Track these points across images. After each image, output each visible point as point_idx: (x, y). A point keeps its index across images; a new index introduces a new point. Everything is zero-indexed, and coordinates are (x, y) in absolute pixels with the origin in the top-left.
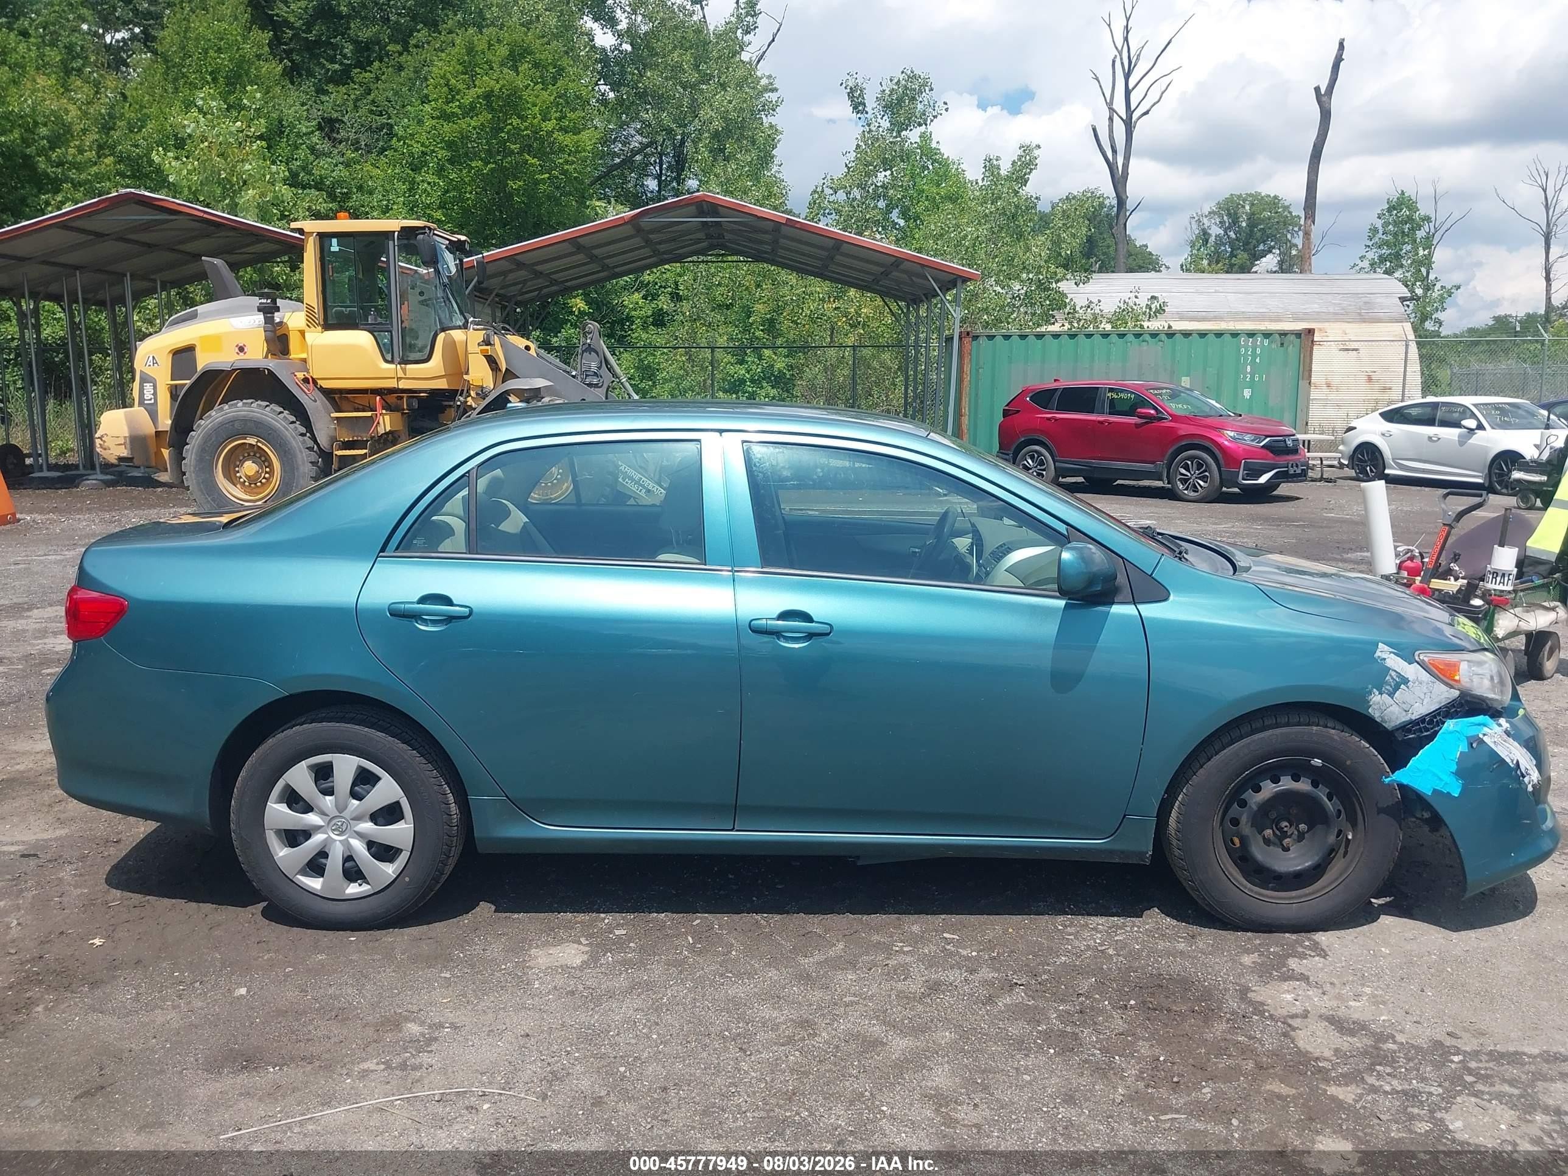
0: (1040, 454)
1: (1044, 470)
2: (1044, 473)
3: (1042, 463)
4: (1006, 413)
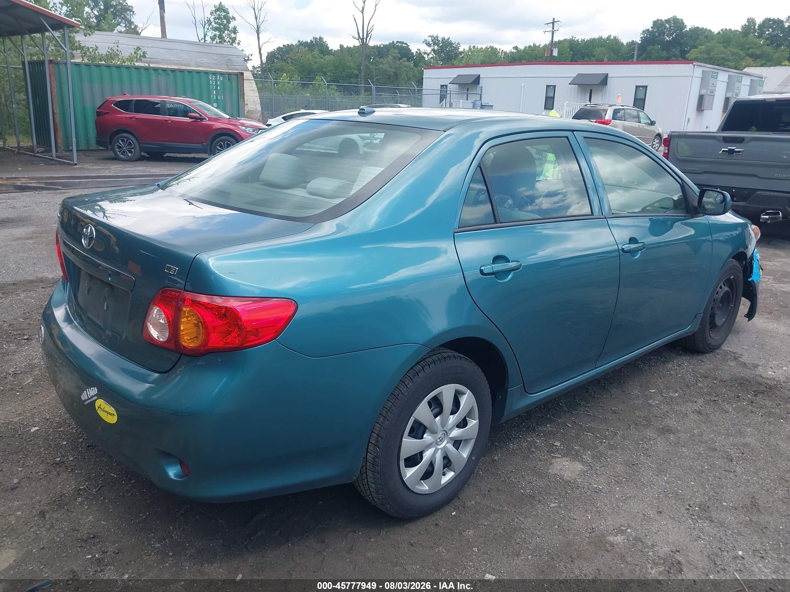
0: (128, 139)
1: (132, 148)
2: (133, 150)
3: (130, 144)
4: (99, 114)
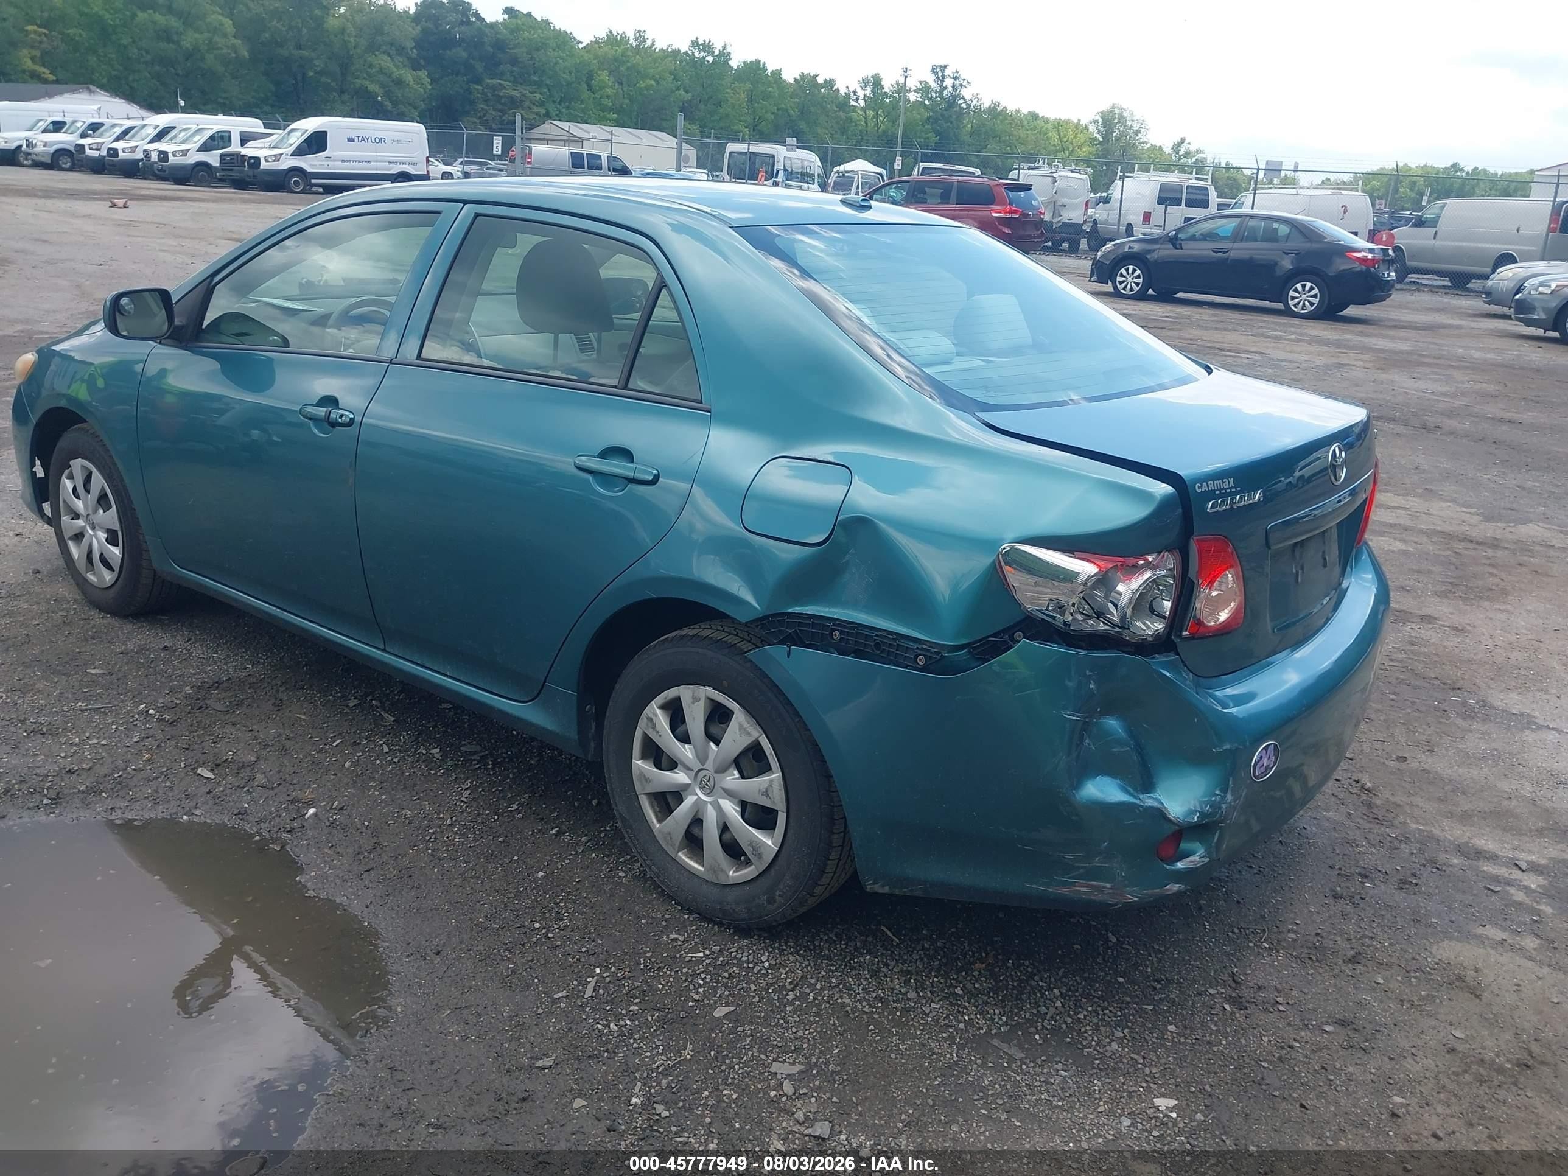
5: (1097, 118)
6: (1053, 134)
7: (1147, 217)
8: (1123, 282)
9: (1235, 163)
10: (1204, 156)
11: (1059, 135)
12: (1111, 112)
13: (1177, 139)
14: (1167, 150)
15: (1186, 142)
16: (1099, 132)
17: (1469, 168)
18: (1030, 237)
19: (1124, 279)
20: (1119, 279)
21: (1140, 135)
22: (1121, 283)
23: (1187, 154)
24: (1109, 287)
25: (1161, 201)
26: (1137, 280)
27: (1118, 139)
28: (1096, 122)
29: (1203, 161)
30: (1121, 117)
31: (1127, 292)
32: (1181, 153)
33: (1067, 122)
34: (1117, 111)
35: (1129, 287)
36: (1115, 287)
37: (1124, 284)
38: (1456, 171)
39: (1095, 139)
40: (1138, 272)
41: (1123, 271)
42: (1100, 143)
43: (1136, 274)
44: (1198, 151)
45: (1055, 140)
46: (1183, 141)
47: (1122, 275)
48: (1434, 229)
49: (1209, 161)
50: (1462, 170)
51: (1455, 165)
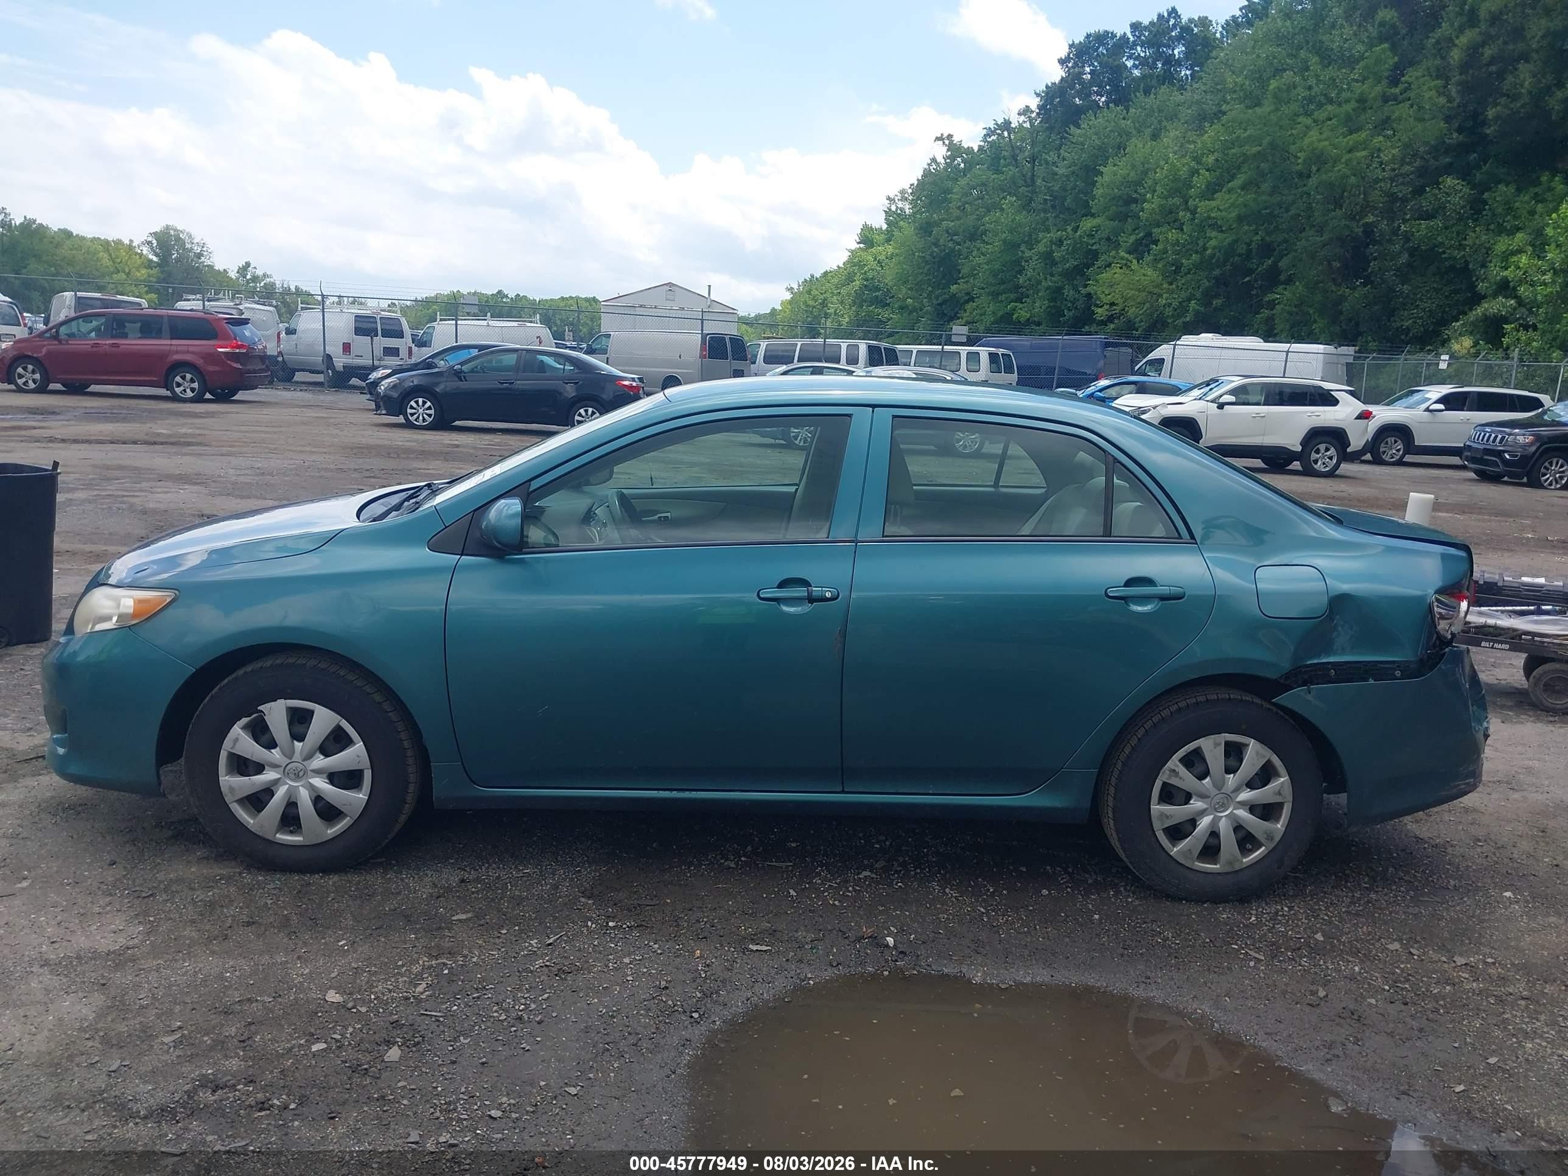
5: (150, 239)
6: (104, 256)
7: (347, 348)
8: (415, 414)
9: (304, 288)
10: (272, 280)
11: (110, 255)
12: (166, 233)
13: (242, 263)
14: (233, 274)
15: (252, 266)
16: (156, 255)
17: (512, 295)
18: (255, 372)
19: (414, 411)
20: (409, 411)
21: (203, 258)
22: (412, 415)
23: (255, 279)
24: (401, 419)
25: (359, 331)
26: (428, 412)
27: (178, 260)
28: (149, 243)
29: (273, 285)
30: (178, 239)
31: (420, 423)
32: (248, 277)
33: (119, 242)
34: (172, 233)
35: (421, 417)
36: (407, 419)
37: (416, 416)
38: (502, 298)
39: (151, 261)
40: (429, 404)
41: (413, 403)
42: (159, 265)
43: (427, 406)
44: (265, 276)
45: (106, 261)
46: (248, 264)
47: (412, 407)
48: (606, 356)
49: (278, 284)
50: (507, 296)
51: (500, 292)
